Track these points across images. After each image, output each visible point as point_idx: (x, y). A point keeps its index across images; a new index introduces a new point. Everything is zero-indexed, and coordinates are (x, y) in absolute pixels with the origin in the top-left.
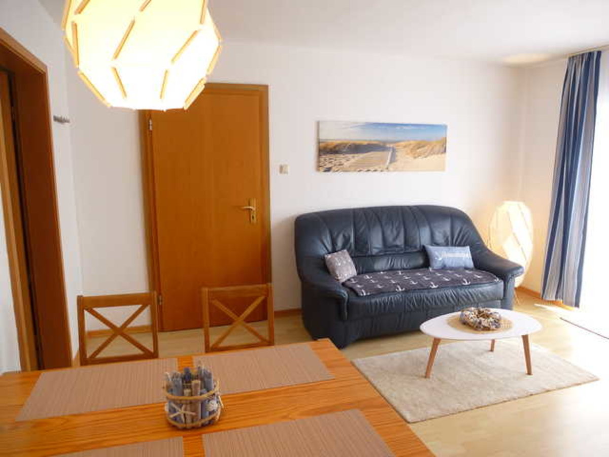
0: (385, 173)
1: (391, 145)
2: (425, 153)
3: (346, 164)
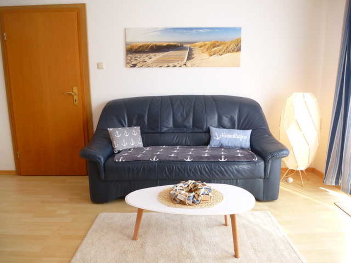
0: (184, 69)
1: (188, 46)
2: (220, 51)
3: (149, 61)
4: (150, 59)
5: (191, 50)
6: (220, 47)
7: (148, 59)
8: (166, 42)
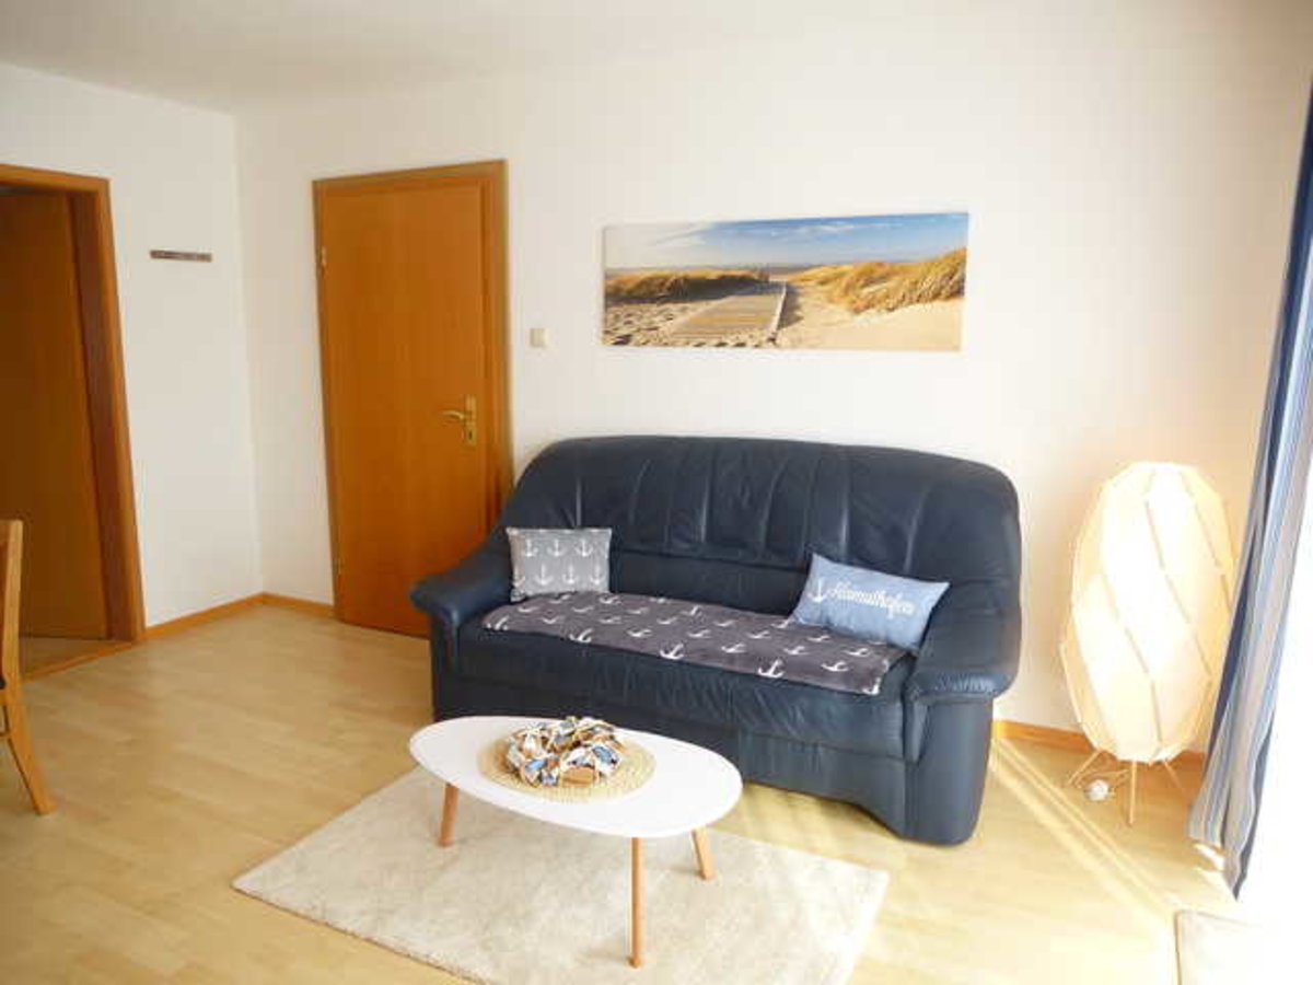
0: (769, 352)
1: (783, 279)
2: (887, 296)
3: (667, 327)
4: (669, 323)
5: (791, 293)
6: (891, 284)
7: (662, 321)
8: (715, 268)
